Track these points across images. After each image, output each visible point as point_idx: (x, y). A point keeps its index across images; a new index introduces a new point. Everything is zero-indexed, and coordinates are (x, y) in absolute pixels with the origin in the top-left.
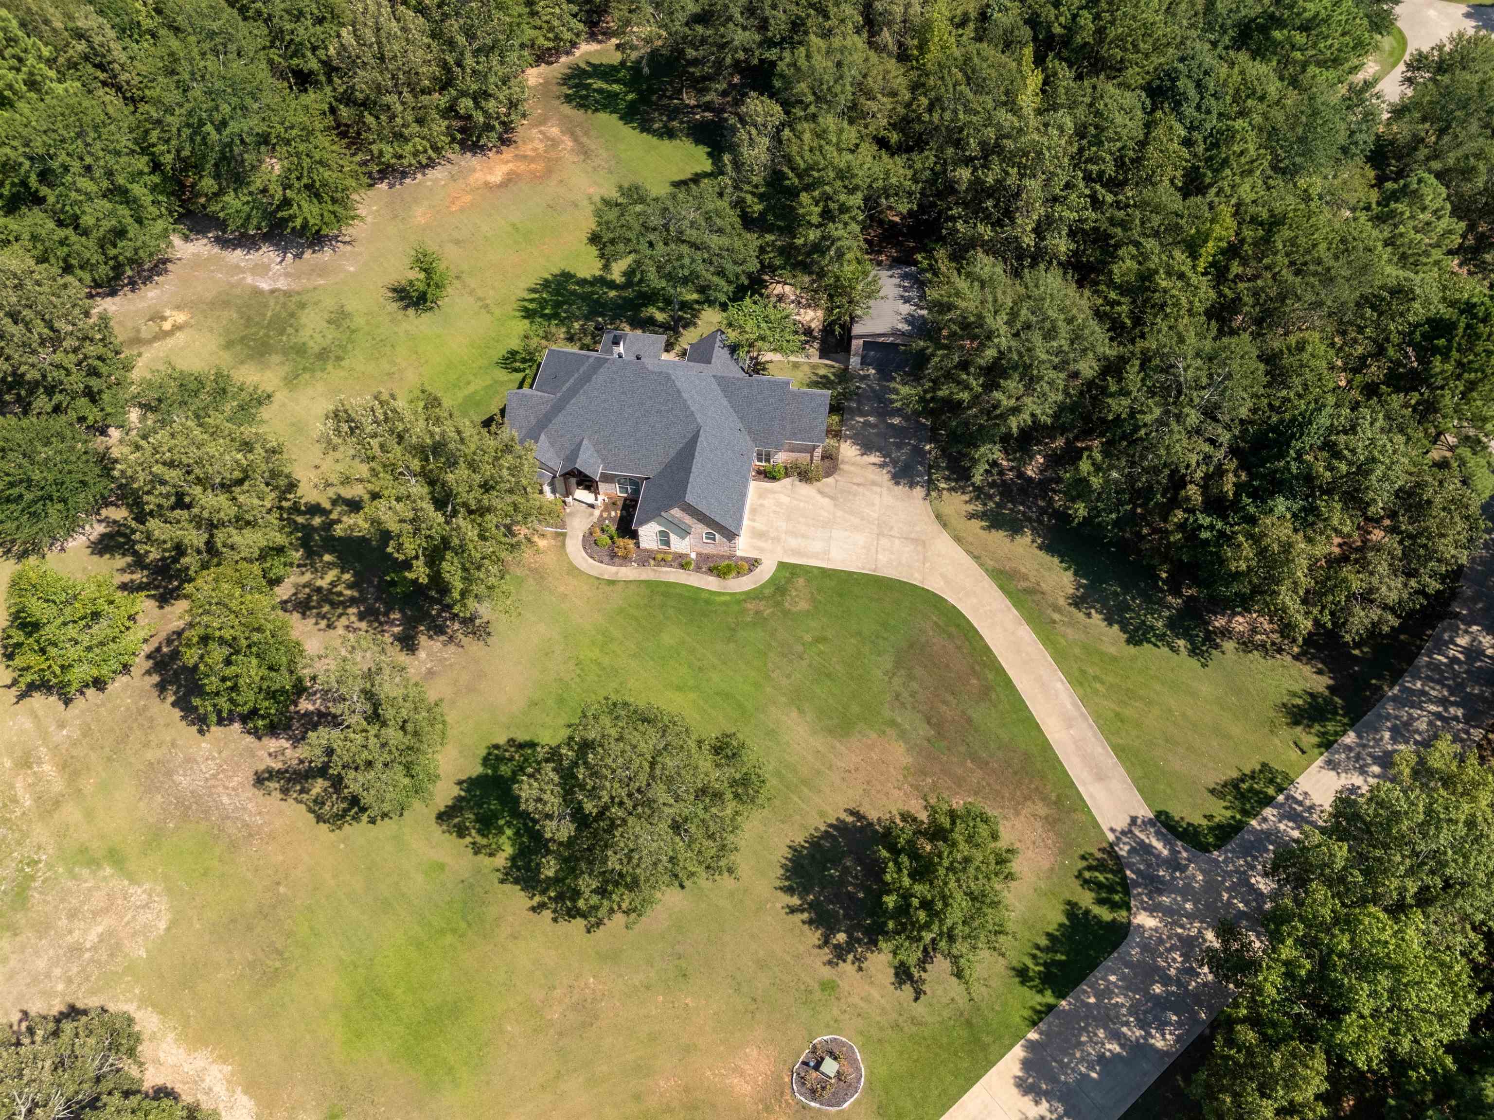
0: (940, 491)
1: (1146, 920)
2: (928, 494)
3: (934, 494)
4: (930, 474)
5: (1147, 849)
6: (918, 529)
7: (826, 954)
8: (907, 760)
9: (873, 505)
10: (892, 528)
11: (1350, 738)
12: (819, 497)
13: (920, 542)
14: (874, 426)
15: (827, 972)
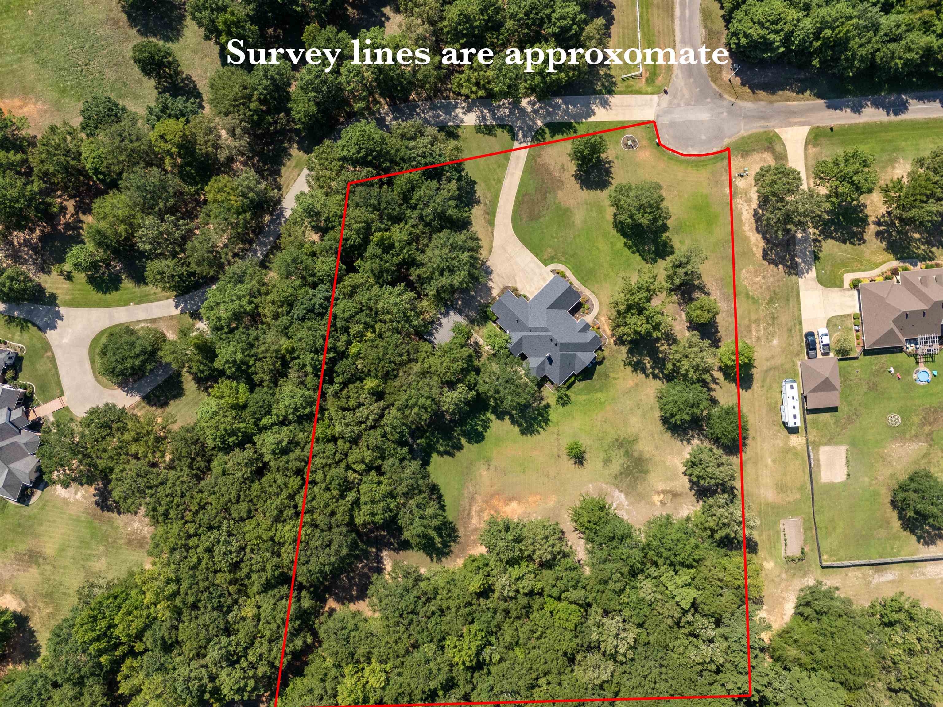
0: (483, 260)
1: (539, 123)
2: (487, 261)
3: (485, 260)
5: (524, 136)
6: (500, 253)
7: (612, 164)
8: (560, 192)
9: (505, 268)
10: (506, 257)
11: (450, 124)
12: (518, 281)
13: (503, 248)
15: (615, 161)
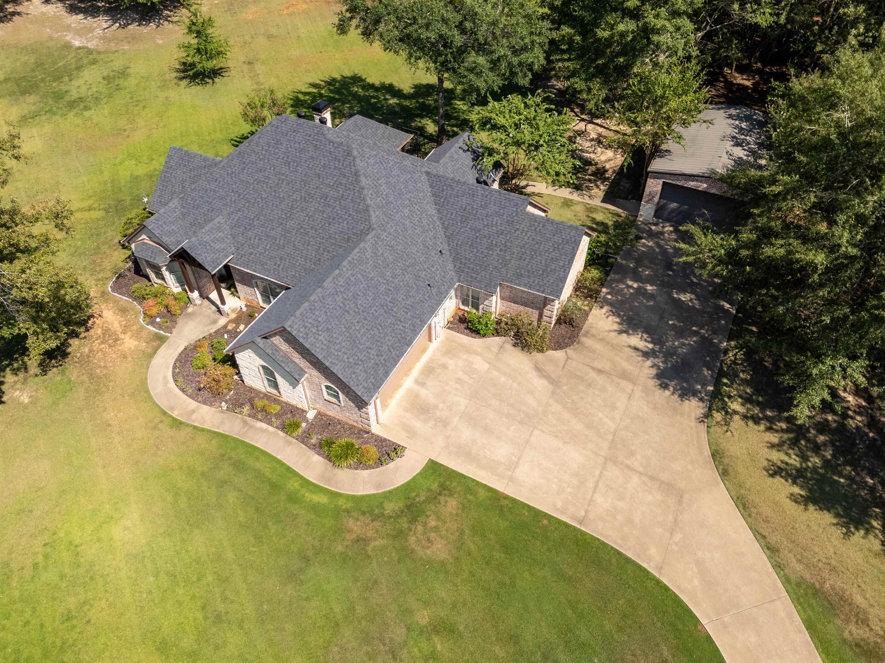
0: (729, 414)
2: (708, 415)
3: (718, 416)
4: (718, 384)
6: (676, 467)
9: (614, 408)
10: (632, 454)
12: (532, 375)
13: (674, 491)
14: (651, 297)
